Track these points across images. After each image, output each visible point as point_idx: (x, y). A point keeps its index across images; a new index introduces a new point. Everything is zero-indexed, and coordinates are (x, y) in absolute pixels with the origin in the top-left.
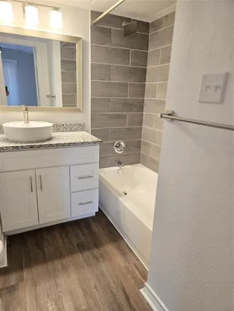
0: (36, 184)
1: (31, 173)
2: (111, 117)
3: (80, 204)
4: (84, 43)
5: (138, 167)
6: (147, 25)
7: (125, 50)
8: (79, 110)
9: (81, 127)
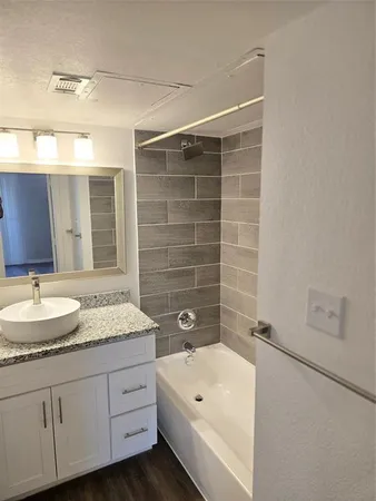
0: (52, 413)
1: (44, 396)
2: (171, 275)
3: (128, 435)
4: (126, 174)
5: (217, 351)
6: (217, 141)
7: (186, 178)
8: (120, 272)
9: (125, 296)
